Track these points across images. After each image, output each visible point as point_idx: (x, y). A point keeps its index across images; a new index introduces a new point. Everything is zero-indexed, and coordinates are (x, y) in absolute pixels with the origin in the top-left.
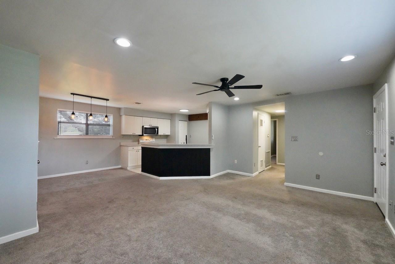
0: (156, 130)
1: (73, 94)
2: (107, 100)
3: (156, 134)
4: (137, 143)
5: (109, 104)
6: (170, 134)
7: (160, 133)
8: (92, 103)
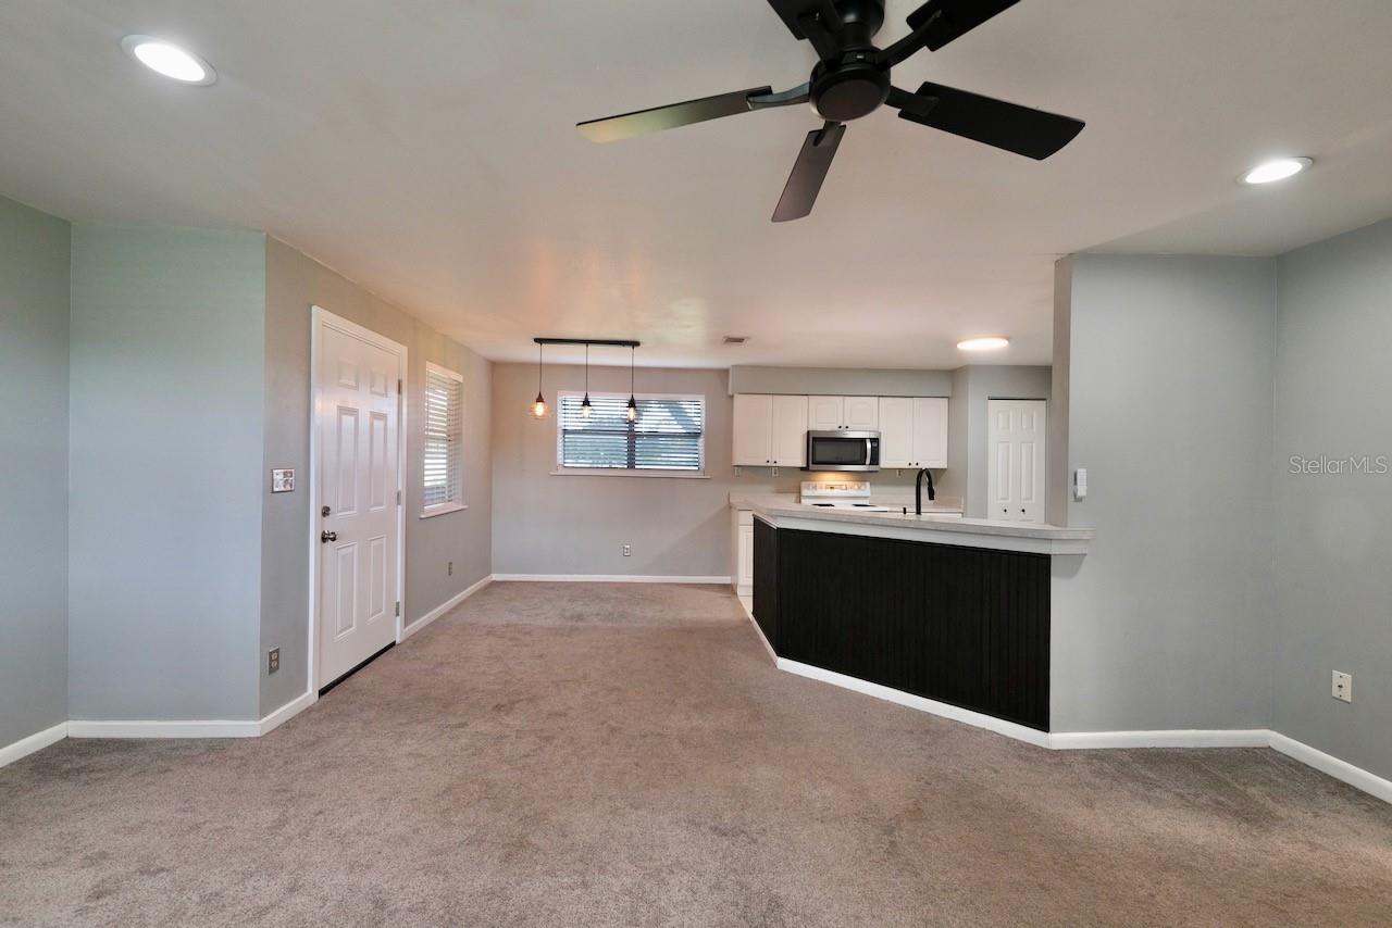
0: (869, 445)
1: (539, 341)
2: (635, 344)
3: (868, 461)
4: (793, 497)
5: (639, 358)
6: (945, 466)
7: (886, 461)
8: (590, 362)
